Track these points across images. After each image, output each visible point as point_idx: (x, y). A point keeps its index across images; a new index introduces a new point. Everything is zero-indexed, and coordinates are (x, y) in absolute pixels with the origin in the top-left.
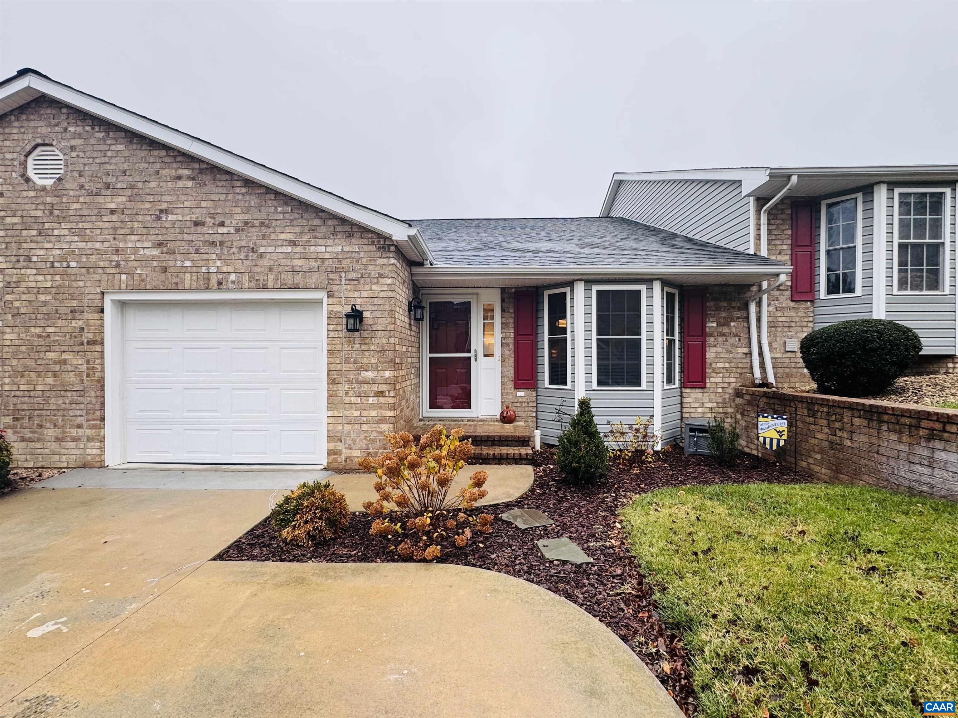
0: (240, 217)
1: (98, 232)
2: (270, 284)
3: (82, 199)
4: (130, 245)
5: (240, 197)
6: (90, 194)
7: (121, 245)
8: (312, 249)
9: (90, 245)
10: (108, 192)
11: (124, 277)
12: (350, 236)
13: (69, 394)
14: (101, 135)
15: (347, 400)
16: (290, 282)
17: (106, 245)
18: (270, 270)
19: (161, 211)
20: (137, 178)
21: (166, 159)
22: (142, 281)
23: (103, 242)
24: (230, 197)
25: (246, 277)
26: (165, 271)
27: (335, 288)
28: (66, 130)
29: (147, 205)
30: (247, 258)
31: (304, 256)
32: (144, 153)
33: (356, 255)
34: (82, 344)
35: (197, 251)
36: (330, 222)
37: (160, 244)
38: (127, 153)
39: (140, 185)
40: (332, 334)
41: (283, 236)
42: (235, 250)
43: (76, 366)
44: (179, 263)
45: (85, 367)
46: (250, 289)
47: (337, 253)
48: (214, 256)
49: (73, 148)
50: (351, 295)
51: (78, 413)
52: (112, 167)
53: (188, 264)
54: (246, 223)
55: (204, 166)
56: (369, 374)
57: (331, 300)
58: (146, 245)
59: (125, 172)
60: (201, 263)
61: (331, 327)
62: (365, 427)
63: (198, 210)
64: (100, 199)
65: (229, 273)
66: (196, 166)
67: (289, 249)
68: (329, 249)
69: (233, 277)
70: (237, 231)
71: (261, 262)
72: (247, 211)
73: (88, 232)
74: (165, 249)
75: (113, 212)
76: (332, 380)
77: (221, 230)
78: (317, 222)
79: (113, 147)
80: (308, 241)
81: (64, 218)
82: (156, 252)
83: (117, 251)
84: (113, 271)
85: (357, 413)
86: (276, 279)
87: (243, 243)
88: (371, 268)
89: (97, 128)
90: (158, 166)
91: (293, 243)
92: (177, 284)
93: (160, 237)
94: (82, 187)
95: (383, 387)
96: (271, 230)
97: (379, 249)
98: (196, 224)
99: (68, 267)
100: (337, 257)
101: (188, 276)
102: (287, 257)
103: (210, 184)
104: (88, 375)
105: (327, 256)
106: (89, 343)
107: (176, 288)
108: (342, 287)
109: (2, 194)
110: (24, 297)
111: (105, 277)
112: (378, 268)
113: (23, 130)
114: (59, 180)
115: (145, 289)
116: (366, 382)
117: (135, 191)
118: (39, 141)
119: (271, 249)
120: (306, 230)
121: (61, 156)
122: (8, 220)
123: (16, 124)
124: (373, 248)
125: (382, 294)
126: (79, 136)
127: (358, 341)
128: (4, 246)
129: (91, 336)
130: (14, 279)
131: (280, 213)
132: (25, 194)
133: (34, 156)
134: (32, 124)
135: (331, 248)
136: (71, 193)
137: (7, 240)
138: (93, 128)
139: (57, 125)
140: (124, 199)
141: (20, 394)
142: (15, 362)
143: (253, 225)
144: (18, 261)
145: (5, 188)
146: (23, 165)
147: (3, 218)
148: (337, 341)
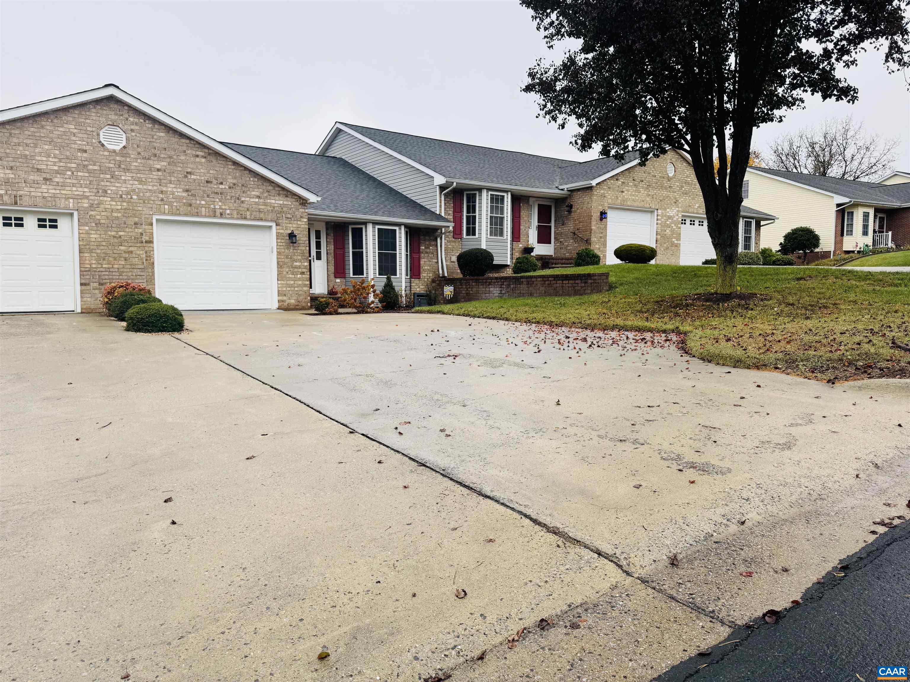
0: (231, 181)
1: (150, 180)
2: (248, 217)
3: (139, 161)
4: (170, 189)
5: (231, 170)
6: (145, 158)
7: (164, 189)
8: (269, 201)
10: (156, 159)
12: (287, 196)
14: (150, 126)
15: (288, 276)
16: (258, 216)
17: (155, 188)
18: (248, 210)
19: (187, 173)
20: (173, 153)
21: (189, 145)
22: (178, 210)
23: (153, 186)
24: (226, 170)
25: (235, 213)
26: (190, 205)
27: (280, 221)
28: (127, 119)
29: (179, 169)
30: (235, 202)
31: (265, 204)
32: (176, 140)
33: (290, 206)
34: (142, 243)
35: (208, 196)
36: (277, 189)
37: (187, 191)
38: (166, 138)
39: (175, 157)
40: (279, 244)
41: (253, 193)
42: (228, 197)
43: (139, 255)
44: (198, 202)
45: (144, 256)
46: (238, 219)
47: (281, 204)
48: (218, 200)
49: (132, 130)
50: (288, 225)
52: (158, 145)
53: (203, 202)
54: (234, 184)
55: (211, 152)
56: (298, 264)
57: (278, 227)
58: (179, 190)
59: (165, 149)
60: (210, 203)
61: (279, 241)
62: (296, 289)
63: (208, 175)
64: (151, 162)
65: (226, 209)
66: (207, 151)
67: (257, 200)
68: (277, 202)
69: (228, 212)
70: (230, 188)
71: (242, 205)
72: (235, 178)
74: (190, 193)
75: (158, 170)
76: (280, 265)
77: (221, 186)
78: (270, 188)
79: (158, 134)
80: (267, 197)
82: (185, 194)
83: (162, 192)
84: (160, 203)
85: (292, 282)
86: (251, 215)
87: (233, 195)
88: (297, 213)
89: (147, 121)
90: (184, 148)
91: (259, 197)
92: (197, 213)
93: (187, 187)
94: (139, 154)
96: (247, 189)
97: (300, 204)
98: (207, 182)
100: (282, 206)
101: (203, 209)
102: (256, 203)
103: (214, 161)
104: (146, 260)
106: (146, 242)
107: (198, 215)
108: (283, 222)
109: (85, 151)
110: (103, 214)
111: (155, 206)
112: (300, 214)
113: (99, 115)
114: (124, 147)
115: (179, 215)
116: (296, 267)
117: (172, 160)
118: (110, 123)
119: (248, 199)
120: (265, 191)
121: (122, 133)
122: (91, 167)
123: (94, 110)
124: (298, 204)
125: (302, 226)
126: (136, 124)
127: (292, 248)
128: (88, 182)
129: (147, 238)
130: (96, 202)
131: (252, 181)
132: (101, 153)
133: (103, 130)
134: (105, 112)
135: (278, 201)
136: (132, 156)
137: (91, 179)
138: (145, 121)
139: (122, 115)
140: (165, 164)
141: (103, 270)
142: (99, 251)
143: (238, 185)
144: (98, 192)
145: (87, 148)
146: (98, 135)
147: (87, 166)
148: (282, 247)
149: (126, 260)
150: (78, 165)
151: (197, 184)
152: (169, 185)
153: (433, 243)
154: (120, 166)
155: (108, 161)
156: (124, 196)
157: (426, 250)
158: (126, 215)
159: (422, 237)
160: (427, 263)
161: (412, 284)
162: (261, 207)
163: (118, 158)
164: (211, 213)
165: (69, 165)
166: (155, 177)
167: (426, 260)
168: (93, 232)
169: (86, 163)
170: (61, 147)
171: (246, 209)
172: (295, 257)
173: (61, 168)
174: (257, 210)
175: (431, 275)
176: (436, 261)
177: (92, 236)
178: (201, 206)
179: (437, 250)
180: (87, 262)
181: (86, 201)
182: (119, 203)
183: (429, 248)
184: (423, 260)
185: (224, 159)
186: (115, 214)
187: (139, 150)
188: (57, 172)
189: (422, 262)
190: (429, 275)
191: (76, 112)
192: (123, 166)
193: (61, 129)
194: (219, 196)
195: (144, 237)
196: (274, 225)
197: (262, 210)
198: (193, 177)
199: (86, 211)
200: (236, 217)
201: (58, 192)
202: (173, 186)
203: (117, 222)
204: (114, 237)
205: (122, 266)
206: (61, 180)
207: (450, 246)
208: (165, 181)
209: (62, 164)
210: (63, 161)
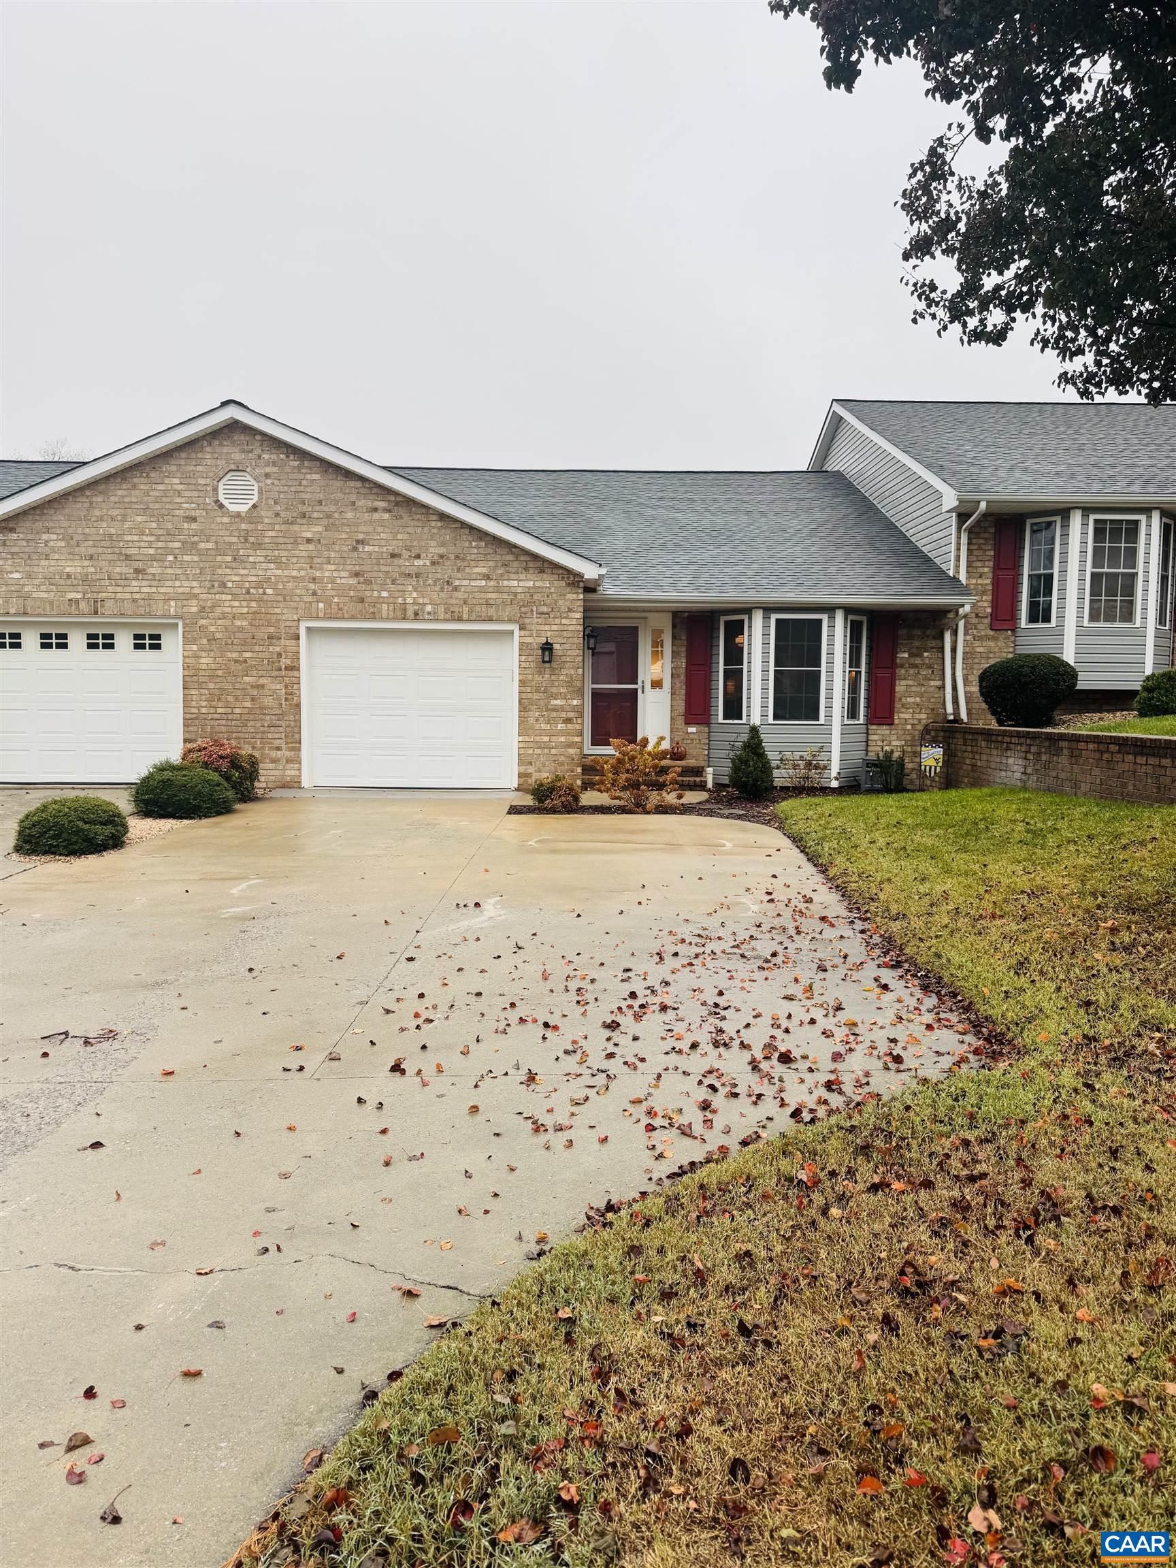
0: (435, 550)
1: (295, 560)
2: (465, 616)
3: (277, 527)
4: (327, 574)
5: (435, 531)
6: (286, 522)
7: (318, 574)
8: (506, 583)
9: (286, 573)
10: (304, 521)
11: (321, 605)
12: (542, 571)
13: (268, 718)
14: (296, 464)
15: (537, 726)
16: (484, 614)
17: (303, 573)
18: (465, 602)
19: (358, 542)
20: (333, 508)
21: (362, 491)
22: (341, 609)
23: (299, 570)
24: (426, 530)
25: (441, 609)
26: (362, 600)
27: (527, 621)
28: (259, 457)
29: (344, 536)
30: (442, 590)
31: (498, 590)
32: (340, 484)
33: (548, 590)
34: (280, 670)
35: (394, 582)
36: (522, 558)
37: (357, 574)
38: (323, 483)
39: (336, 515)
40: (523, 665)
41: (477, 570)
42: (430, 582)
43: (274, 691)
44: (376, 594)
45: (283, 692)
46: (445, 620)
47: (529, 588)
48: (410, 588)
49: (267, 475)
50: (542, 628)
51: (277, 736)
52: (309, 496)
53: (385, 594)
54: (442, 557)
55: (401, 499)
56: (558, 702)
57: (523, 633)
58: (343, 574)
59: (320, 502)
60: (397, 594)
61: (523, 658)
62: (554, 751)
63: (394, 543)
64: (296, 528)
65: (424, 604)
66: (392, 498)
67: (483, 583)
68: (521, 584)
69: (429, 608)
70: (433, 563)
71: (456, 594)
72: (443, 544)
73: (284, 559)
74: (362, 579)
75: (309, 541)
76: (523, 707)
77: (416, 562)
78: (510, 557)
79: (308, 476)
80: (501, 575)
81: (259, 545)
82: (353, 581)
83: (314, 580)
84: (310, 599)
85: (546, 739)
86: (471, 611)
87: (439, 576)
88: (561, 602)
89: (292, 457)
90: (353, 497)
91: (487, 577)
92: (374, 613)
93: (357, 568)
94: (277, 515)
95: (571, 715)
96: (466, 564)
97: (568, 585)
98: (393, 556)
99: (264, 593)
100: (530, 592)
101: (385, 606)
102: (482, 590)
103: (406, 517)
104: (286, 700)
105: (520, 590)
107: (373, 617)
108: (533, 621)
109: (194, 519)
110: (220, 622)
111: (302, 604)
112: (568, 603)
113: (216, 456)
114: (254, 506)
115: (343, 618)
116: (555, 709)
117: (331, 521)
118: (233, 467)
119: (465, 583)
120: (500, 564)
121: (253, 482)
122: (202, 545)
123: (209, 449)
124: (563, 584)
125: (571, 628)
126: (274, 464)
127: (548, 671)
128: (198, 571)
129: (288, 662)
130: (209, 604)
131: (475, 548)
132: (219, 520)
133: (224, 481)
134: (225, 450)
135: (523, 582)
136: (266, 521)
137: (201, 565)
138: (287, 457)
139: (251, 451)
140: (320, 528)
141: (218, 716)
142: (211, 686)
143: (448, 559)
144: (213, 586)
145: (198, 513)
146: (215, 490)
147: (197, 543)
148: (528, 671)
149: (253, 700)
150: (183, 543)
151: (374, 561)
152: (325, 566)
153: (933, 643)
154: (246, 540)
155: (228, 533)
156: (252, 590)
157: (912, 661)
158: (256, 623)
159: (903, 632)
160: (914, 689)
161: (871, 737)
162: (490, 596)
163: (243, 526)
164: (398, 613)
165: (171, 545)
166: (304, 554)
167: (911, 683)
168: (204, 654)
169: (196, 539)
170: (159, 518)
171: (462, 602)
172: (554, 690)
173: (159, 551)
174: (483, 601)
175: (924, 716)
176: (939, 683)
177: (203, 660)
178: (381, 600)
179: (943, 658)
180: (194, 704)
181: (194, 602)
182: (244, 604)
183: (921, 656)
184: (903, 682)
185: (424, 510)
186: (238, 623)
187: (278, 508)
188: (153, 558)
189: (900, 687)
190: (917, 716)
191: (183, 455)
192: (251, 540)
193: (161, 487)
194: (414, 581)
195: (283, 660)
196: (515, 627)
197: (492, 602)
198: (367, 548)
199: (195, 618)
200: (442, 617)
201: (154, 590)
202: (333, 567)
203: (240, 635)
204: (236, 661)
205: (246, 711)
206: (159, 571)
207: (978, 650)
208: (319, 560)
209: (160, 544)
210: (162, 538)
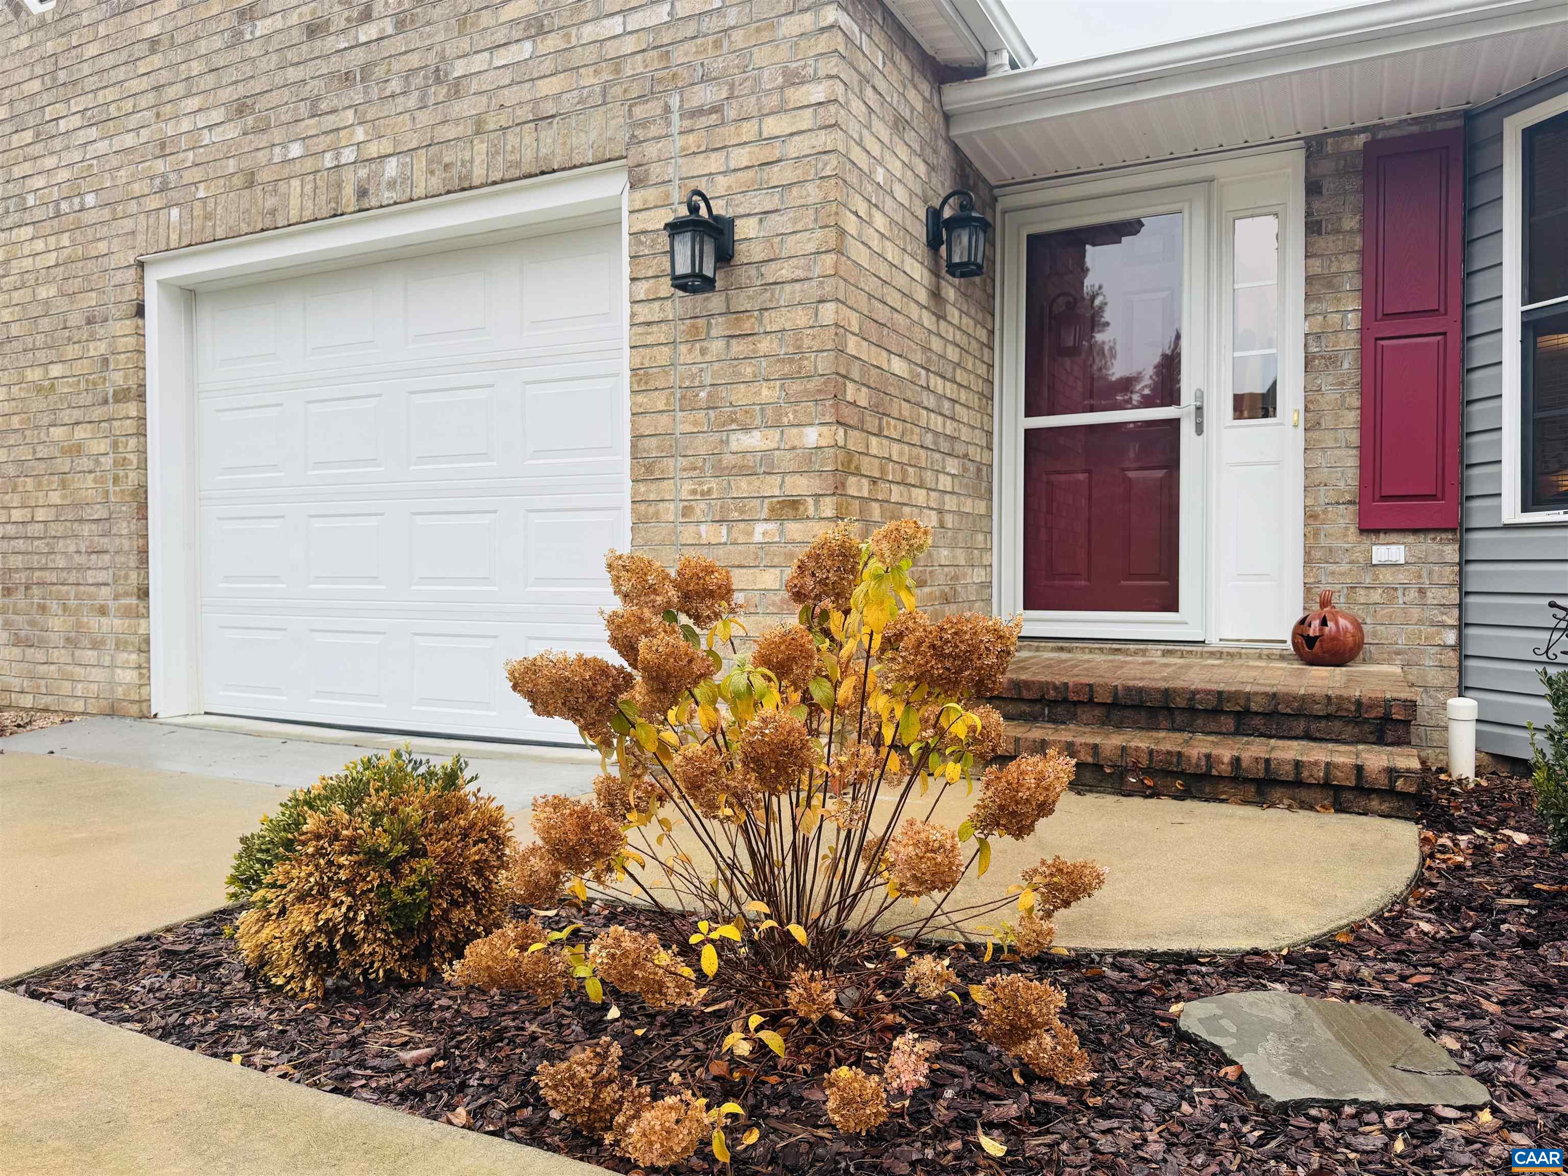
1: (130, 105)
2: (479, 174)
4: (186, 125)
7: (170, 130)
8: (588, 32)
9: (117, 143)
11: (174, 215)
13: (86, 529)
16: (528, 157)
18: (479, 127)
22: (208, 217)
26: (251, 181)
27: (651, 151)
31: (566, 63)
35: (314, 110)
37: (241, 109)
40: (646, 313)
42: (395, 84)
44: (277, 154)
45: (110, 459)
46: (432, 201)
47: (657, 30)
48: (350, 116)
50: (699, 165)
51: (100, 577)
53: (295, 151)
57: (639, 195)
60: (323, 143)
65: (383, 158)
67: (527, 49)
68: (635, 21)
69: (391, 168)
70: (400, 25)
71: (456, 107)
73: (113, 109)
74: (250, 119)
75: (154, 45)
76: (645, 468)
77: (365, 33)
81: (74, 86)
82: (233, 131)
83: (163, 148)
84: (154, 203)
86: (493, 154)
87: (415, 60)
88: (760, 56)
91: (536, 28)
92: (274, 214)
93: (242, 90)
95: (800, 486)
99: (82, 207)
101: (296, 188)
102: (524, 74)
105: (629, 45)
106: (117, 397)
107: (272, 228)
125: (796, 148)
127: (719, 327)
129: (123, 380)
148: (658, 334)
149: (64, 484)
151: (275, 58)
152: (183, 104)
154: (55, 81)
155: (28, 73)
156: (63, 205)
158: (69, 287)
162: (545, 89)
163: (50, 47)
164: (324, 203)
166: (145, 83)
171: (471, 128)
172: (740, 395)
174: (524, 114)
178: (288, 170)
182: (52, 242)
186: (43, 293)
192: (62, 75)
194: (357, 92)
195: (114, 375)
196: (621, 187)
197: (549, 108)
198: (260, 28)
200: (422, 192)
202: (197, 103)
203: (45, 323)
204: (39, 390)
205: (53, 514)
208: (172, 92)
